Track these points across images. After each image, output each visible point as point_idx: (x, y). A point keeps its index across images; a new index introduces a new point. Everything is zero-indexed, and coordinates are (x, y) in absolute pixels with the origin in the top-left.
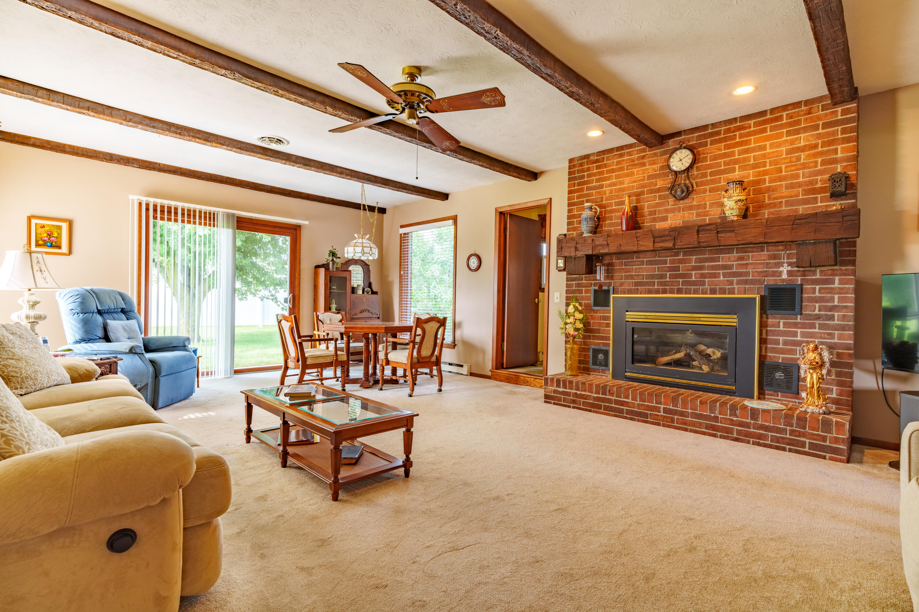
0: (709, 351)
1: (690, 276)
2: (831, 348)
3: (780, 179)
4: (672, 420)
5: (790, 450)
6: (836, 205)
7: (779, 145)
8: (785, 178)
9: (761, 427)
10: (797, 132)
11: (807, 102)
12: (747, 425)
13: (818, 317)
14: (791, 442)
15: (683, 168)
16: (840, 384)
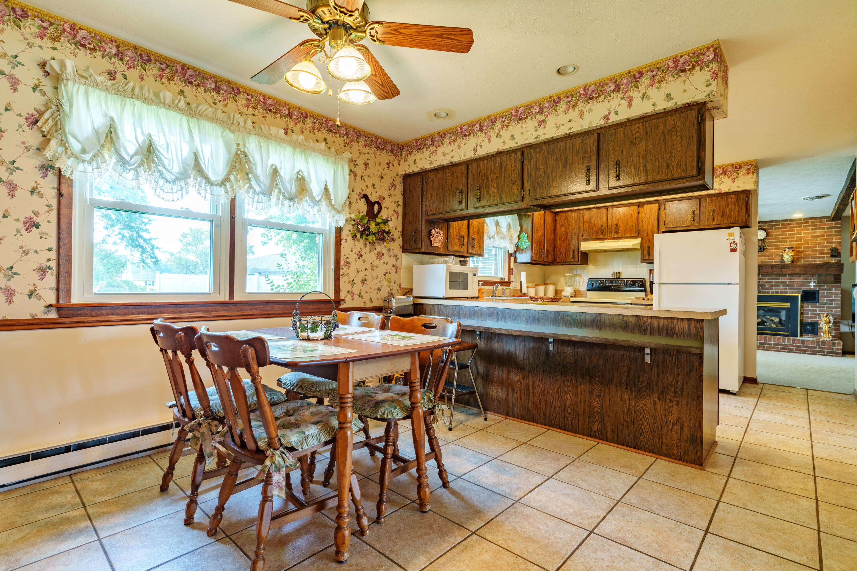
0: (773, 318)
1: (765, 285)
2: (833, 315)
3: (809, 247)
4: (764, 347)
5: (819, 355)
6: (833, 260)
7: (808, 233)
8: (810, 247)
9: (806, 347)
10: (816, 229)
11: (820, 218)
12: (800, 347)
13: (826, 304)
14: (819, 352)
15: (762, 238)
16: (835, 330)
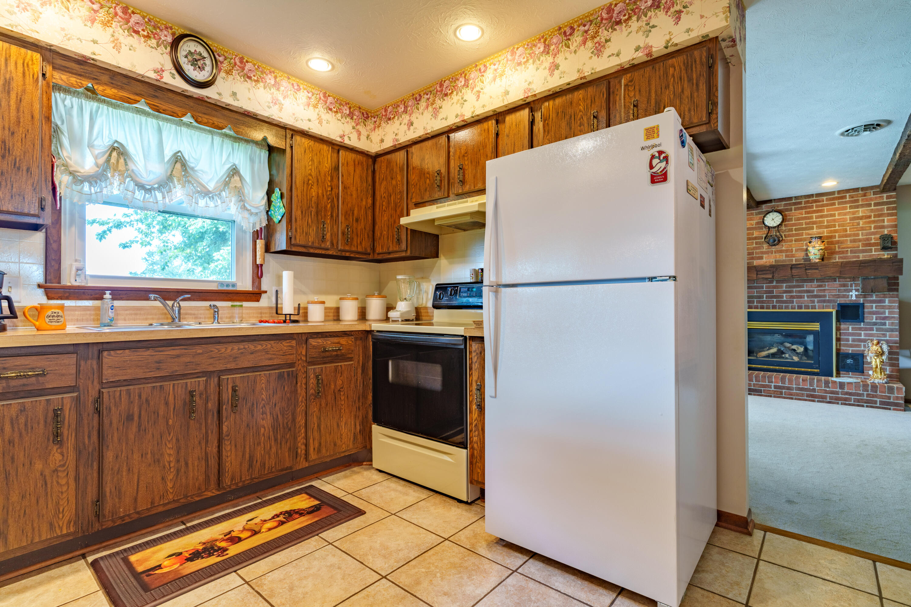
0: (794, 347)
1: (782, 297)
3: (846, 236)
4: (781, 393)
5: (867, 406)
6: (886, 255)
7: (845, 214)
8: (849, 236)
9: (847, 393)
10: (857, 207)
11: (863, 189)
12: (837, 393)
13: (875, 324)
14: (867, 402)
15: (775, 225)
16: (891, 365)
